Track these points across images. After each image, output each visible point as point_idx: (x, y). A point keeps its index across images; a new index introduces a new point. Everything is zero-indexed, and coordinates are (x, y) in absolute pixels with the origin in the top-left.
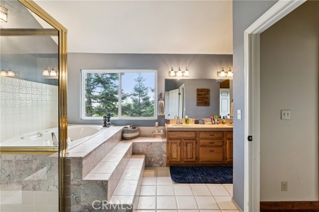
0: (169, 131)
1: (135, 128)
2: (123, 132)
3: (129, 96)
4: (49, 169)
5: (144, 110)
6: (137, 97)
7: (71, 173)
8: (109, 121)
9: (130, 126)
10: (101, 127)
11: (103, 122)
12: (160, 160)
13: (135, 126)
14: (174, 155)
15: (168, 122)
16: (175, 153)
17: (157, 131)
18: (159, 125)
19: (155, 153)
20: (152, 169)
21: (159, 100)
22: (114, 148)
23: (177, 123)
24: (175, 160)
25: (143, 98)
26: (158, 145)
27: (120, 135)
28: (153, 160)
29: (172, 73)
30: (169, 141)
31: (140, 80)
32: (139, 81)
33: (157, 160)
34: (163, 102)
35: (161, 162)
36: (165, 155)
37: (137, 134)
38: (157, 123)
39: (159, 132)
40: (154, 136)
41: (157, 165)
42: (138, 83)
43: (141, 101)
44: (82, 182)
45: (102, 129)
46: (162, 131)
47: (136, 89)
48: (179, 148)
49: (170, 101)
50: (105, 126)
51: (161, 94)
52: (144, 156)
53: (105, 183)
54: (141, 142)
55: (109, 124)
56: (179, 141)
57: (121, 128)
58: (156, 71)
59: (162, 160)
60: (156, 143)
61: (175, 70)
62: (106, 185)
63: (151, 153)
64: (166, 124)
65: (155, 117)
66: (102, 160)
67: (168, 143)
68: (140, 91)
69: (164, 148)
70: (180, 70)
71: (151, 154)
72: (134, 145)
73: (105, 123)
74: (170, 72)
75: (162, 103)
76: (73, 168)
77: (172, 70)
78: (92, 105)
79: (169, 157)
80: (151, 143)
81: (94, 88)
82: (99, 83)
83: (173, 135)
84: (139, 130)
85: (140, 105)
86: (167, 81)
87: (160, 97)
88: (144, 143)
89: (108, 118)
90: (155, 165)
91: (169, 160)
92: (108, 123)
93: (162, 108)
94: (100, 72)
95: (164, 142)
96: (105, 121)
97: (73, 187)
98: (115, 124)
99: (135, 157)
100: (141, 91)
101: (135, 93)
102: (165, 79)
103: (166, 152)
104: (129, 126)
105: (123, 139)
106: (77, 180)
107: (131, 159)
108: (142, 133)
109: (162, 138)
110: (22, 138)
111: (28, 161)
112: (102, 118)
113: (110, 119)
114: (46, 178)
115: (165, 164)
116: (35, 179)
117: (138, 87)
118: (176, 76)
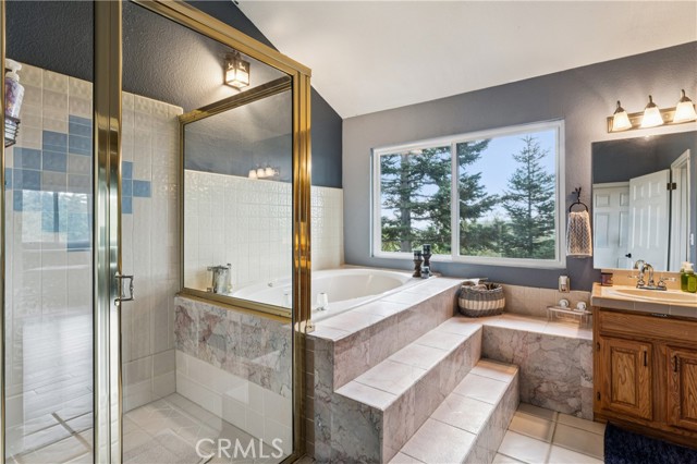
0: (603, 309)
1: (493, 287)
2: (459, 294)
3: (499, 201)
4: (283, 352)
5: (542, 239)
6: (523, 204)
7: (316, 372)
8: (427, 263)
9: (481, 282)
10: (410, 275)
11: (414, 265)
12: (568, 394)
13: (494, 281)
14: (625, 391)
15: (605, 278)
16: (629, 384)
17: (563, 303)
18: (572, 286)
19: (551, 368)
20: (540, 415)
21: (569, 210)
22: (431, 332)
23: (641, 286)
24: (628, 409)
25: (540, 204)
26: (564, 346)
27: (449, 301)
28: (544, 388)
29: (621, 121)
30: (602, 341)
31: (531, 157)
32: (527, 160)
33: (561, 393)
34: (585, 215)
35: (573, 402)
36: (587, 384)
37: (500, 304)
38: (563, 280)
39: (570, 305)
40: (555, 318)
41: (559, 408)
42: (526, 165)
43: (534, 214)
44: (333, 398)
45: (410, 280)
46: (581, 305)
47: (518, 183)
48: (645, 372)
49: (634, 211)
50: (418, 275)
51: (578, 192)
52: (514, 371)
53: (377, 416)
54: (507, 330)
55: (427, 272)
56: (645, 348)
57: (456, 283)
58: (561, 124)
59: (576, 395)
60: (555, 338)
61: (630, 108)
62: (379, 421)
63: (536, 365)
64: (595, 285)
65: (559, 262)
66: (390, 358)
67: (597, 346)
68: (530, 186)
69: (585, 359)
70: (652, 105)
71: (537, 369)
72: (485, 334)
73: (418, 268)
74: (610, 119)
75: (581, 220)
76: (319, 361)
77: (620, 110)
78: (412, 225)
79: (605, 391)
80: (539, 337)
81: (417, 187)
82: (423, 174)
83: (615, 324)
84: (505, 294)
85: (530, 223)
86: (600, 150)
87: (575, 199)
88: (515, 332)
89: (424, 255)
90: (550, 403)
91: (602, 405)
92: (423, 267)
93: (580, 235)
94: (417, 148)
95: (583, 342)
96: (418, 262)
97: (318, 401)
98: (442, 271)
99: (488, 368)
100: (536, 186)
101: (516, 192)
102: (594, 144)
103: (591, 373)
104: (476, 281)
105: (459, 312)
106: (323, 388)
107: (475, 371)
108: (515, 304)
109: (581, 328)
110: (270, 285)
111: (256, 330)
112: (410, 256)
113: (431, 259)
114: (278, 367)
115: (588, 411)
116: (264, 365)
117: (523, 177)
118: (635, 127)
